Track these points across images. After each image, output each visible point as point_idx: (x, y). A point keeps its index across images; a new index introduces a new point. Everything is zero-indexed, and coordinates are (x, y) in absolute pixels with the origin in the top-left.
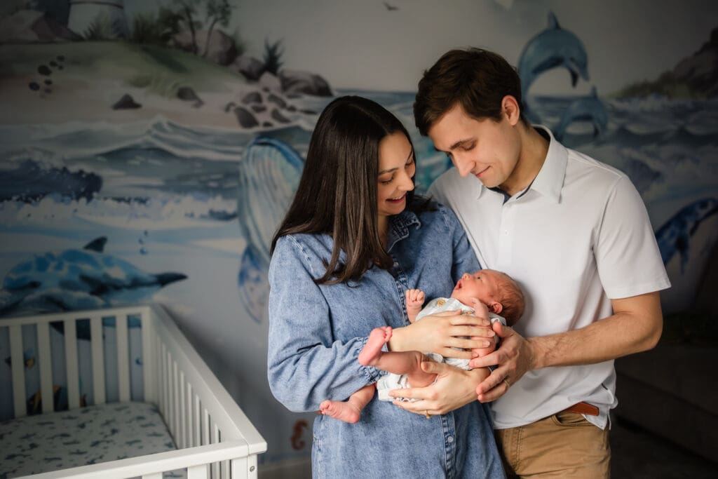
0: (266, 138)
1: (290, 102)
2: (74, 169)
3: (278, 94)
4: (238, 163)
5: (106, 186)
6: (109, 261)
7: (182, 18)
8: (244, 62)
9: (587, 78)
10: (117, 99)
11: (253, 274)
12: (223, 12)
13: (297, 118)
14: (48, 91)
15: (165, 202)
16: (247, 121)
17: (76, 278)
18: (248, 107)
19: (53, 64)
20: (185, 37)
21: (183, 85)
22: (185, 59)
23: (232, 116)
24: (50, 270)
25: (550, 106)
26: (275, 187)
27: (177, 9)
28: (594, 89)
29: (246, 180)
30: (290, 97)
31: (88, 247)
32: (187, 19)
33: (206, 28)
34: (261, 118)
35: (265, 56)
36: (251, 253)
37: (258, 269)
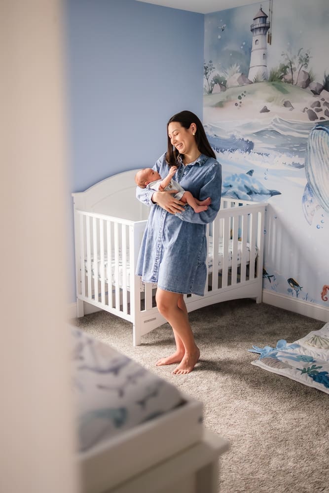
0: (321, 126)
2: (245, 139)
4: (307, 139)
5: (255, 147)
6: (254, 181)
7: (288, 67)
8: (313, 86)
10: (261, 109)
11: (309, 198)
12: (305, 61)
14: (240, 106)
15: (275, 156)
16: (313, 117)
17: (243, 186)
18: (314, 110)
19: (243, 95)
20: (288, 77)
21: (286, 100)
22: (288, 87)
23: (306, 114)
24: (236, 181)
26: (324, 153)
27: (286, 63)
29: (310, 148)
31: (247, 173)
32: (290, 68)
33: (298, 70)
34: (319, 115)
35: (324, 81)
36: (308, 186)
37: (312, 196)
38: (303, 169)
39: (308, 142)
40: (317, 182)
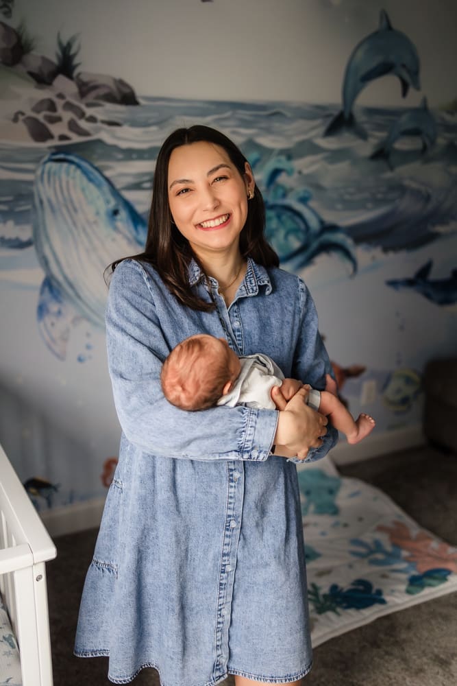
0: (63, 154)
1: (89, 112)
3: (76, 102)
4: (31, 183)
9: (418, 88)
11: (54, 307)
13: (98, 130)
16: (41, 134)
18: (40, 117)
23: (22, 127)
25: (378, 119)
26: (75, 210)
28: (425, 101)
29: (41, 202)
30: (89, 105)
34: (56, 129)
35: (57, 55)
36: (50, 284)
37: (60, 302)
38: (31, 250)
39: (34, 189)
40: (67, 271)
